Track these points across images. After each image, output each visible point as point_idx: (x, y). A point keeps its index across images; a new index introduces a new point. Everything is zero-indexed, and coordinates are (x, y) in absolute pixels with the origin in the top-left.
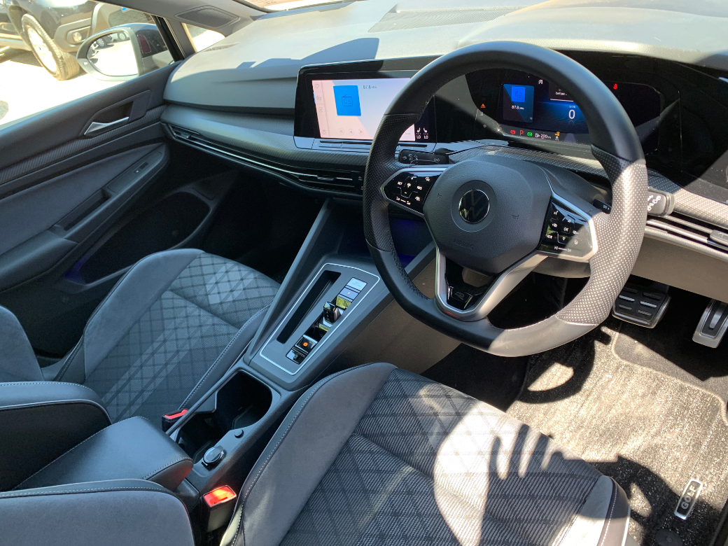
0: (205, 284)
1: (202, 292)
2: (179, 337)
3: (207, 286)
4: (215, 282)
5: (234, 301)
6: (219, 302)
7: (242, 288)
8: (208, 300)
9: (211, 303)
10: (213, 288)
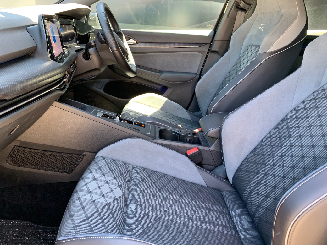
0: (107, 205)
1: (115, 204)
2: (157, 203)
3: (108, 202)
4: (102, 198)
5: (115, 178)
6: (119, 188)
7: (103, 177)
8: (120, 197)
9: (122, 194)
10: (109, 197)
